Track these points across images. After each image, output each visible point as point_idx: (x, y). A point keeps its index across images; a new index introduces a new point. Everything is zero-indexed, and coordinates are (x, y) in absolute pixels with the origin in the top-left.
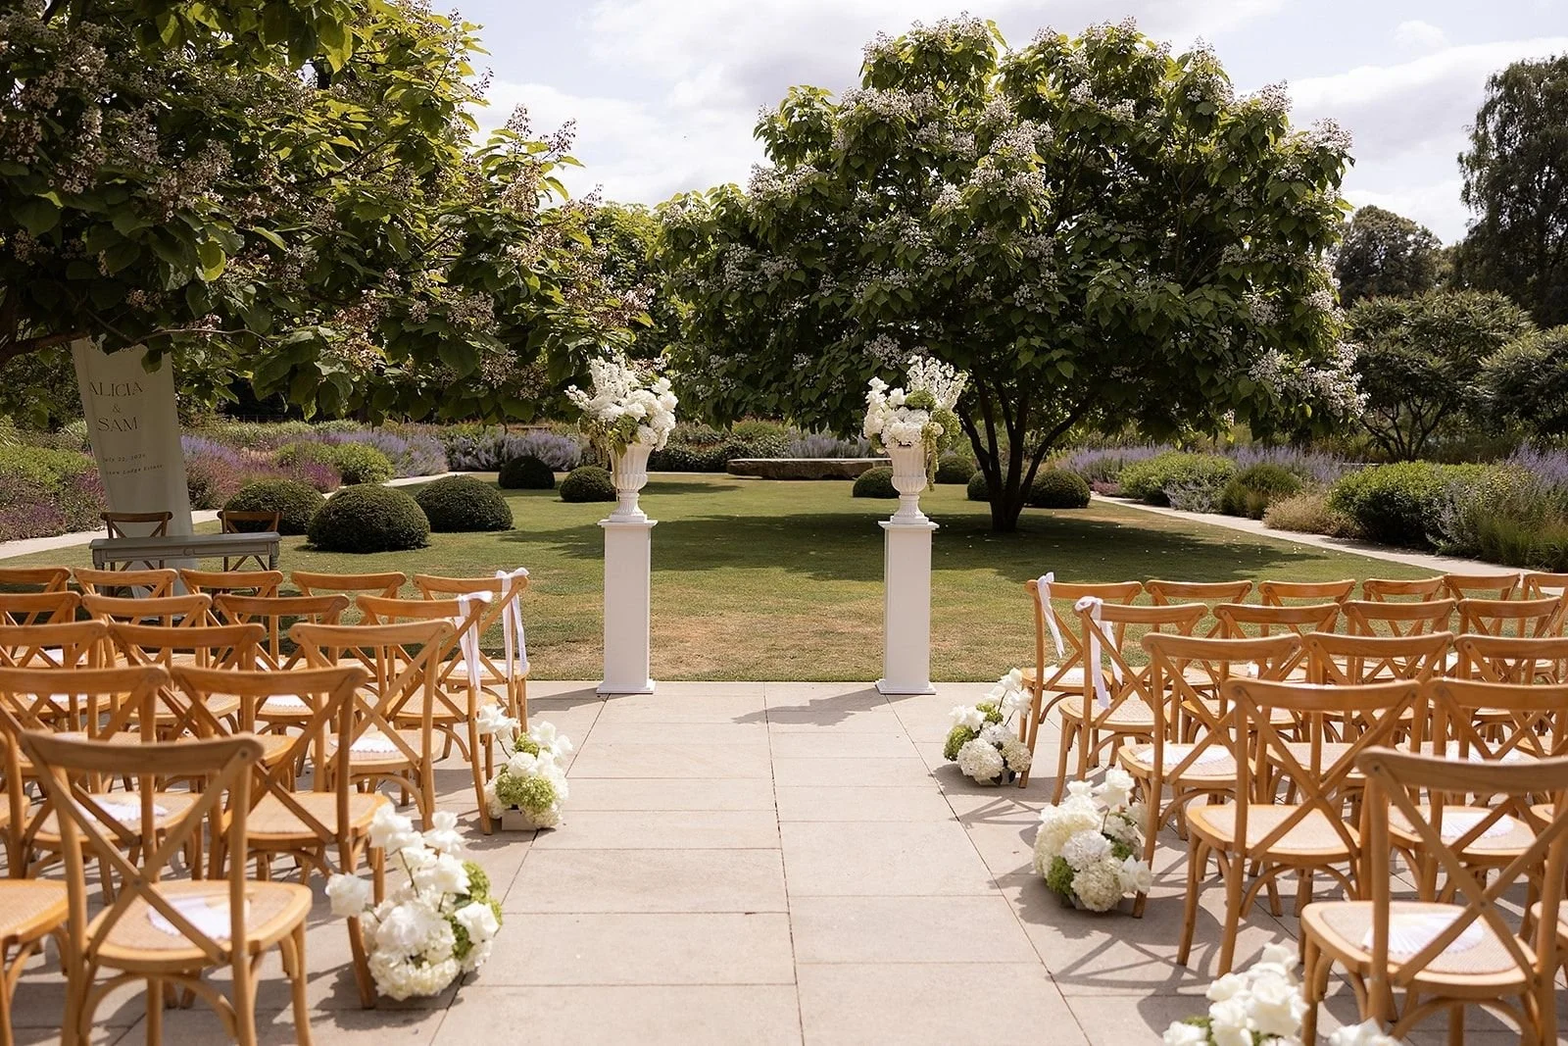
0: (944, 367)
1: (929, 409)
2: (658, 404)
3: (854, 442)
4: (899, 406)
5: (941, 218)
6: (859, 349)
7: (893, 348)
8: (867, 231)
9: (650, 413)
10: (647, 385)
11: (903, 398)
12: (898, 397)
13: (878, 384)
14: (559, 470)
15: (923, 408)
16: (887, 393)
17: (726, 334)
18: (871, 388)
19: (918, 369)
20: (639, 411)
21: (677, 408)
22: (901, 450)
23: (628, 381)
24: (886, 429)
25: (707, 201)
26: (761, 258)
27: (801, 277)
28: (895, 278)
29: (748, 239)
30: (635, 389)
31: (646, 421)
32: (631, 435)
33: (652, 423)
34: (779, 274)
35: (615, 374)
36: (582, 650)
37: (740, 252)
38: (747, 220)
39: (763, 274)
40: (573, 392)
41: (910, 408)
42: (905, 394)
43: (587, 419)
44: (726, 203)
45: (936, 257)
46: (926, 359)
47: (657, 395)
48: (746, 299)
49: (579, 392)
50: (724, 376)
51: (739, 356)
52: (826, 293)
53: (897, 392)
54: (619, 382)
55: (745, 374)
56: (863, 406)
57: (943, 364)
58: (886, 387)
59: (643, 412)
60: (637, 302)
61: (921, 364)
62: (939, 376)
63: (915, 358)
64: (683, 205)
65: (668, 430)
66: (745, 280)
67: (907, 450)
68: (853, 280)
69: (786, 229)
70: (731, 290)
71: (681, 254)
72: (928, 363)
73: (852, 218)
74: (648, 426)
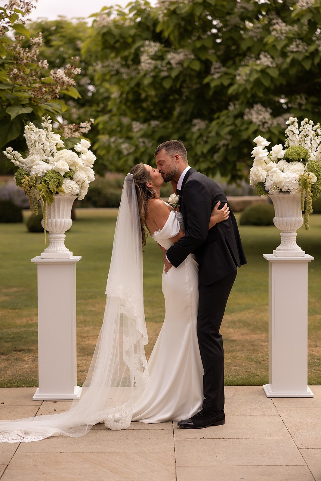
0: (316, 127)
1: (304, 161)
2: (80, 161)
3: (239, 186)
4: (279, 160)
5: (301, 15)
6: (241, 115)
7: (266, 115)
8: (245, 29)
9: (73, 168)
10: (70, 145)
11: (282, 153)
12: (278, 153)
13: (261, 141)
14: (28, 208)
15: (299, 161)
16: (269, 149)
17: (143, 109)
18: (255, 145)
19: (294, 128)
20: (63, 166)
21: (96, 164)
22: (281, 195)
23: (55, 143)
24: (268, 179)
25: (126, 11)
26: (168, 52)
27: (197, 66)
28: (265, 61)
29: (157, 37)
30: (59, 149)
31: (69, 175)
32: (57, 187)
33: (75, 177)
34: (180, 63)
35: (43, 138)
36: (26, 359)
37: (153, 47)
38: (156, 23)
39: (169, 63)
40: (9, 152)
41: (288, 160)
42: (284, 149)
43: (21, 174)
44: (140, 12)
45: (297, 46)
46: (300, 119)
47: (79, 154)
48: (157, 82)
49: (16, 152)
50: (143, 136)
51: (154, 123)
52: (216, 76)
53: (278, 148)
54: (47, 144)
55: (157, 136)
56: (249, 160)
57: (315, 124)
58: (268, 144)
59: (67, 168)
60: (66, 79)
61: (296, 124)
62: (312, 134)
63: (292, 119)
64: (109, 14)
65: (88, 182)
66: (156, 67)
67: (286, 195)
68: (236, 66)
69: (186, 30)
70: (145, 75)
71: (108, 51)
72: (303, 123)
73: (234, 20)
74: (72, 179)
